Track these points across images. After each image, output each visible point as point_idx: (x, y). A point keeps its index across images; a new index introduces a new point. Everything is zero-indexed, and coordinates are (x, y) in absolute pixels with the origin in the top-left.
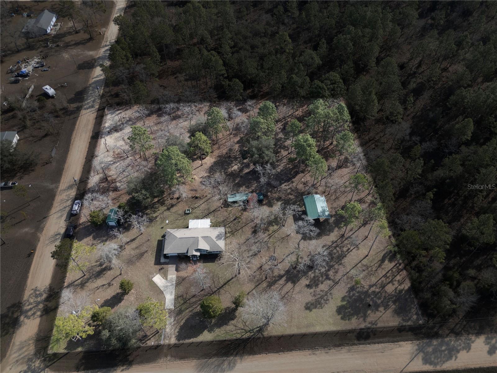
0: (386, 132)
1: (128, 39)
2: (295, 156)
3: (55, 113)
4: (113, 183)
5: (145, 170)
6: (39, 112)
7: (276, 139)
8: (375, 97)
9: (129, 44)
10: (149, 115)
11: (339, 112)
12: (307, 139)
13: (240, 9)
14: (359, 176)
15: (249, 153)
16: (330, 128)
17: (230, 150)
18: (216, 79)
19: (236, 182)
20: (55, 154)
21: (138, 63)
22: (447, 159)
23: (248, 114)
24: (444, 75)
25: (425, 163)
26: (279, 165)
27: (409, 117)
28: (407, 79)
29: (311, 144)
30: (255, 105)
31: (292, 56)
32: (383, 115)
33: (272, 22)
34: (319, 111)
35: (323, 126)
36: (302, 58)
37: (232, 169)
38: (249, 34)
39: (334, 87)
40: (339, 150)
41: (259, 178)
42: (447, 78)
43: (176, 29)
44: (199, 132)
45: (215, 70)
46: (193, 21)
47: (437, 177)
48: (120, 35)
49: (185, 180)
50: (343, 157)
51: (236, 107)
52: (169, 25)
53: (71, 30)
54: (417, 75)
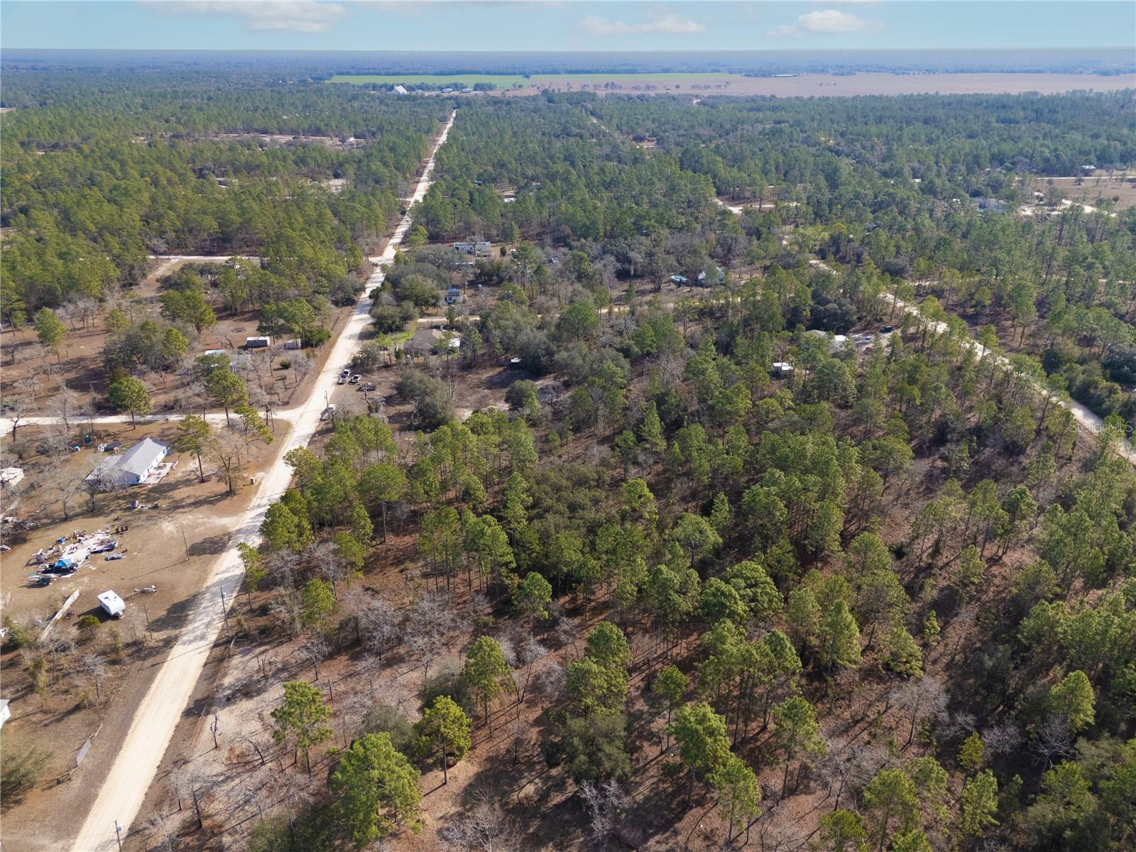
0: (892, 702)
1: (308, 493)
2: (678, 759)
3: (112, 656)
4: (214, 835)
5: (300, 798)
6: (74, 652)
7: (630, 715)
8: (850, 617)
9: (309, 502)
10: (330, 656)
11: (772, 651)
12: (704, 715)
13: (546, 436)
14: (842, 817)
15: (564, 751)
16: (756, 690)
17: (518, 742)
18: (492, 572)
19: (531, 830)
20: (87, 756)
21: (324, 541)
22: (1052, 773)
23: (562, 652)
24: (997, 573)
25: (1000, 784)
26: (640, 784)
27: (939, 667)
28: (913, 579)
29: (714, 730)
30: (578, 632)
31: (658, 527)
32: (876, 660)
33: (612, 461)
34: (727, 646)
35: (741, 683)
36: (678, 531)
37: (522, 795)
38: (564, 482)
39: (755, 594)
40: (783, 746)
41: (589, 819)
42: (1004, 578)
43: (414, 472)
44: (445, 696)
45: (490, 554)
46: (450, 457)
47: (1038, 823)
48: (294, 486)
49: (398, 824)
50: (795, 765)
51: (535, 635)
52: (399, 465)
53: (193, 477)
54: (935, 571)
